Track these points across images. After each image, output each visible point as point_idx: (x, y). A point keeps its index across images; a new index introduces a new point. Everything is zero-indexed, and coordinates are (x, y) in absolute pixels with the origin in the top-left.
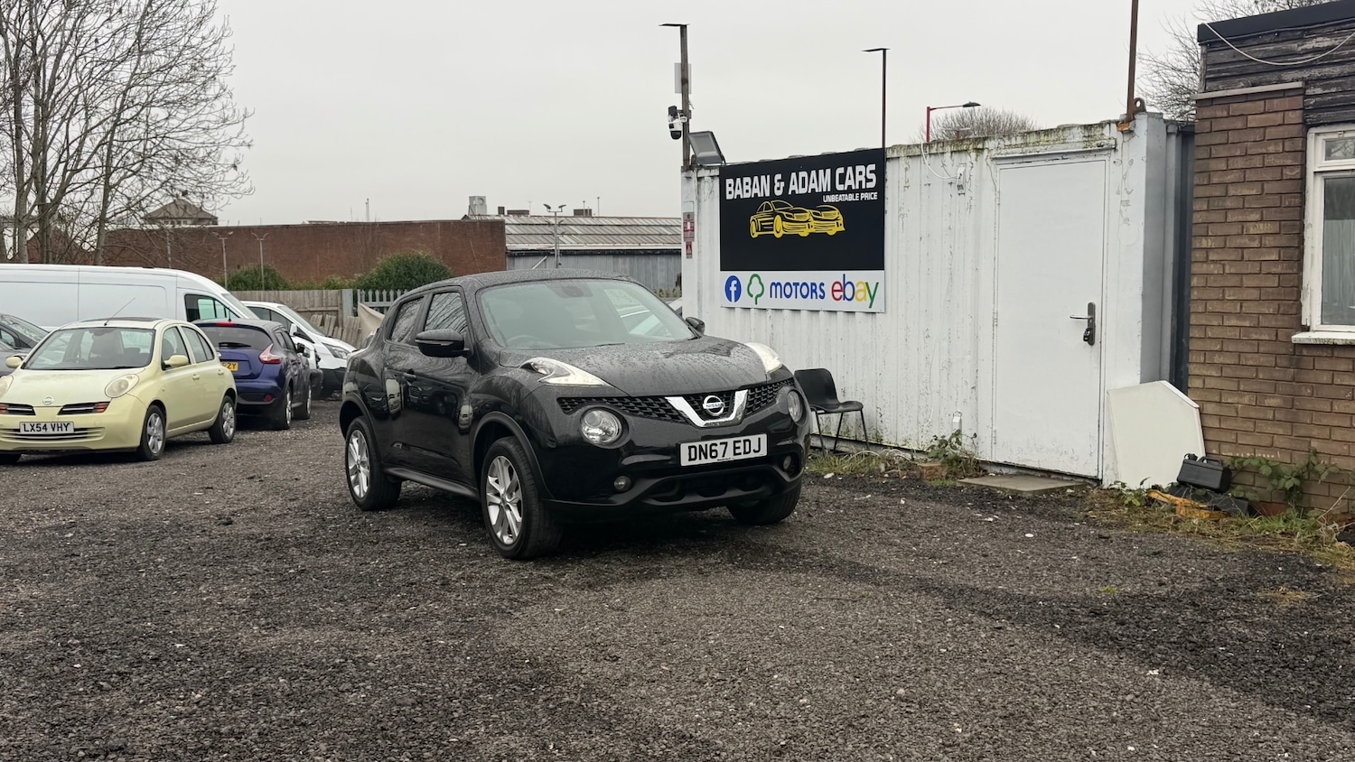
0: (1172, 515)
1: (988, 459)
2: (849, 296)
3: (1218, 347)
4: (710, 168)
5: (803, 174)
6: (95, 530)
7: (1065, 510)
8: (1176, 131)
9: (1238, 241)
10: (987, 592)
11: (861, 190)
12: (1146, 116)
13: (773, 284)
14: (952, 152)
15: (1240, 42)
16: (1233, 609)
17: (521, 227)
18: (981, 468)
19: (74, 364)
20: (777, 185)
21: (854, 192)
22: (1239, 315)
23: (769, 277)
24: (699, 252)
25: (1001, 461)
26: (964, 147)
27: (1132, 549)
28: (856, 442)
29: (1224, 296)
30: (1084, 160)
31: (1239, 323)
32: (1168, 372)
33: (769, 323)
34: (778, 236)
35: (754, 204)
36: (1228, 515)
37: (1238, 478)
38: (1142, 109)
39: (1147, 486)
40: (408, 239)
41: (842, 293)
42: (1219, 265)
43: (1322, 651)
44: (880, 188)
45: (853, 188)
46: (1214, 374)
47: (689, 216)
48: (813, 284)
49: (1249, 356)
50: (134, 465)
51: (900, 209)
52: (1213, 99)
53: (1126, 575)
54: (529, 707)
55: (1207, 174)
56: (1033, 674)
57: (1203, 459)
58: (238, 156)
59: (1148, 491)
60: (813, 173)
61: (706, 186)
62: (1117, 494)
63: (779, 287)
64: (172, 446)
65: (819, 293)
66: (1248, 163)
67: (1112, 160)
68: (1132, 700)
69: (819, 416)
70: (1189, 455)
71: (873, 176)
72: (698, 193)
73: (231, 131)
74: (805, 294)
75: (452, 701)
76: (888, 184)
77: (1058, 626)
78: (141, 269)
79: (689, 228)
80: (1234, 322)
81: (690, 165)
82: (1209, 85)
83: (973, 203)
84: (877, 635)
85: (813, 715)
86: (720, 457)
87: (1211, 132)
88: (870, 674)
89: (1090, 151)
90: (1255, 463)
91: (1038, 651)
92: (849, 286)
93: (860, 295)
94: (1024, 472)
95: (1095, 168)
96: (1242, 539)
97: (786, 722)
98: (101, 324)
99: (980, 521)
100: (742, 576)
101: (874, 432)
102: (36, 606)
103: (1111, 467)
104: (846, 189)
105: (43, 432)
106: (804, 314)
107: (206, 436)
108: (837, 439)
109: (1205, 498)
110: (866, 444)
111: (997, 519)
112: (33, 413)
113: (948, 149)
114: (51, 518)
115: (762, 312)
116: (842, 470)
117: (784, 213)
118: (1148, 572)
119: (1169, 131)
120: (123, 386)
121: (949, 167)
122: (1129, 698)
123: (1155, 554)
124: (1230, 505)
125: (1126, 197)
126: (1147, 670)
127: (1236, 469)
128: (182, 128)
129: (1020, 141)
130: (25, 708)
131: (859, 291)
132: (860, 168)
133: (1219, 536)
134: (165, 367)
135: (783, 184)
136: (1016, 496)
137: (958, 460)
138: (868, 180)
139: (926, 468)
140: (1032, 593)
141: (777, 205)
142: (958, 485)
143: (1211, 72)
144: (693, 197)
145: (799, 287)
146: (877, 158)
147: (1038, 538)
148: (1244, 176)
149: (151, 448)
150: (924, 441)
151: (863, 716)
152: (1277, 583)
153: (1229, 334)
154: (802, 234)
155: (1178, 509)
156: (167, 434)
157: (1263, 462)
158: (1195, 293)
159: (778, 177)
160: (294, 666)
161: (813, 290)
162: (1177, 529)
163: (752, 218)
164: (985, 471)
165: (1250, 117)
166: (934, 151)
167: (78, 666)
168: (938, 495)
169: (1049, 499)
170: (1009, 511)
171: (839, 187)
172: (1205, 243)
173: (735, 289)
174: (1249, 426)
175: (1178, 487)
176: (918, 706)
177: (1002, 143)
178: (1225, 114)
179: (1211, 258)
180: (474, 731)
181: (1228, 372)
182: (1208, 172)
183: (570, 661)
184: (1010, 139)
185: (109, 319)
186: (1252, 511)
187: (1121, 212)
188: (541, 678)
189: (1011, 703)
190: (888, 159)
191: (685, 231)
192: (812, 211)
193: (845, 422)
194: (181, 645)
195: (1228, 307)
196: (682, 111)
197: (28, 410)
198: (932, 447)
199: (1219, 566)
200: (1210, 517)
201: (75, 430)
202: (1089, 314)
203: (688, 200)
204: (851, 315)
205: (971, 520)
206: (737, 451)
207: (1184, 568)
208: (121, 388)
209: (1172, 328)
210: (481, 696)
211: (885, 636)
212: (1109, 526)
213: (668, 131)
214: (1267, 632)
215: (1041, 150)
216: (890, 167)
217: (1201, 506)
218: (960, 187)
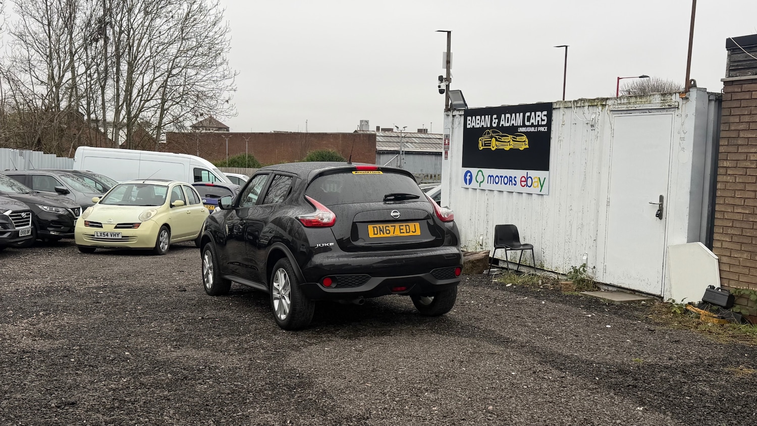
0: (697, 320)
1: (601, 281)
2: (529, 185)
3: (731, 224)
4: (459, 110)
5: (508, 115)
6: (115, 290)
7: (636, 313)
8: (715, 99)
9: (744, 164)
10: (567, 357)
11: (538, 126)
12: (696, 90)
13: (489, 176)
14: (589, 106)
15: (749, 49)
16: (705, 376)
17: (385, 138)
18: (596, 286)
19: (126, 202)
20: (494, 121)
21: (535, 126)
22: (743, 206)
23: (487, 172)
24: (452, 157)
25: (608, 283)
26: (596, 104)
27: (665, 338)
28: (530, 267)
29: (735, 195)
30: (661, 113)
31: (743, 211)
32: (705, 237)
33: (486, 198)
34: (493, 149)
35: (481, 131)
36: (730, 322)
37: (739, 301)
38: (695, 86)
39: (686, 302)
40: (325, 142)
41: (526, 183)
42: (733, 177)
43: (747, 404)
44: (549, 125)
45: (534, 124)
46: (728, 240)
47: (447, 136)
48: (510, 177)
49: (748, 230)
50: (151, 257)
51: (559, 137)
52: (733, 81)
53: (653, 352)
54: (289, 400)
55: (728, 124)
56: (570, 404)
57: (718, 288)
58: (230, 96)
59: (686, 305)
60: (513, 115)
61: (457, 120)
62: (669, 306)
63: (492, 178)
64: (173, 248)
65: (514, 182)
66: (751, 118)
67: (676, 114)
68: (620, 423)
69: (507, 251)
70: (710, 286)
71: (545, 118)
72: (453, 124)
73: (228, 82)
74: (506, 182)
75: (249, 393)
76: (553, 123)
77: (598, 379)
78: (172, 154)
79: (447, 143)
80: (740, 211)
81: (449, 108)
82: (732, 73)
83: (599, 135)
84: (492, 376)
85: (436, 416)
87: (731, 100)
88: (478, 397)
89: (664, 109)
90: (747, 293)
91: (579, 391)
92: (530, 179)
93: (535, 184)
94: (621, 290)
95: (665, 118)
96: (732, 337)
97: (420, 419)
98: (141, 182)
99: (583, 316)
100: (434, 337)
101: (540, 262)
102: (67, 328)
103: (669, 290)
104: (530, 124)
105: (106, 237)
106: (505, 193)
107: (193, 243)
108: (519, 265)
109: (717, 311)
110: (534, 268)
111: (593, 316)
112: (101, 227)
113: (587, 104)
114: (97, 282)
115: (483, 191)
116: (517, 283)
117: (497, 137)
118: (667, 351)
119: (710, 99)
120: (148, 215)
121: (587, 115)
122: (618, 421)
123: (676, 341)
124: (730, 317)
125: (683, 135)
126: (637, 407)
127: (737, 296)
128: (203, 80)
129: (626, 101)
130: (38, 380)
131: (535, 182)
132: (538, 113)
133: (719, 334)
134: (172, 206)
135: (497, 120)
136: (611, 303)
137: (583, 280)
138: (543, 120)
139: (564, 284)
140: (592, 359)
141: (494, 132)
142: (580, 295)
143: (733, 66)
144: (450, 125)
145: (503, 179)
146: (548, 108)
147: (613, 329)
148: (749, 126)
149: (161, 248)
150: (567, 269)
151: (463, 420)
152: (740, 363)
153: (737, 217)
154: (506, 149)
155: (701, 316)
156: (170, 241)
157: (753, 293)
158: (719, 192)
159: (495, 116)
160: (178, 368)
161: (510, 180)
162: (697, 328)
163: (480, 139)
164: (598, 288)
165: (753, 92)
166: (579, 105)
167: (73, 360)
168: (565, 300)
169: (629, 307)
170: (603, 311)
171: (527, 123)
172: (725, 164)
173: (469, 178)
174: (746, 271)
175: (703, 304)
176: (496, 417)
177: (616, 102)
178: (740, 90)
179: (728, 173)
180: (253, 410)
181: (735, 239)
182: (729, 123)
183: (321, 377)
184: (620, 100)
185: (146, 180)
186: (743, 320)
187: (680, 143)
188: (301, 385)
189: (550, 419)
190: (554, 109)
191: (445, 144)
192: (512, 136)
193: (524, 255)
194: (128, 353)
195: (737, 202)
196: (446, 79)
197: (99, 225)
198: (571, 272)
199: (710, 351)
200: (718, 323)
201: (123, 237)
202: (660, 202)
203: (447, 127)
204: (530, 196)
205: (579, 316)
207: (689, 351)
208: (148, 216)
209: (709, 211)
210: (266, 392)
211: (497, 376)
212: (657, 324)
213: (438, 89)
214: (720, 391)
215: (637, 106)
216: (555, 113)
217: (714, 316)
218: (592, 126)
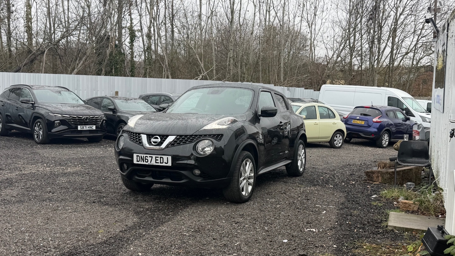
13: (437, 95)
33: (436, 116)
86: (149, 162)
139: (403, 202)
206: (157, 161)
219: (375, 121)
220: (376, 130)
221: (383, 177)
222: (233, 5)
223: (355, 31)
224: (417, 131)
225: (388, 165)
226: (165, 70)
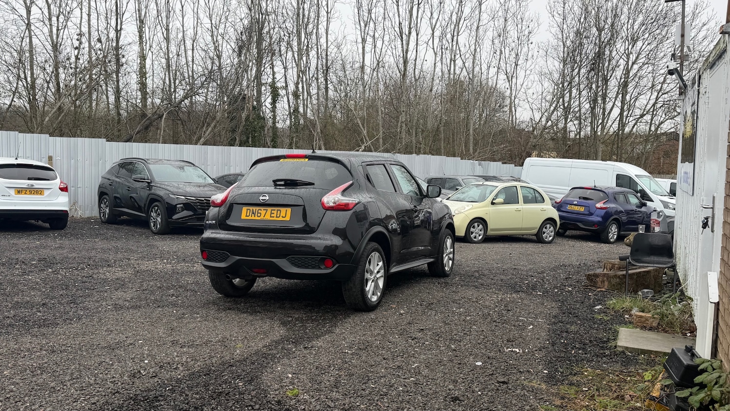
14: (707, 67)
51: (699, 116)
116: (619, 307)
134: (493, 203)
149: (473, 238)
156: (487, 233)
190: (701, 76)
202: (713, 204)
204: (689, 197)
219: (599, 207)
220: (600, 219)
221: (610, 282)
222: (407, 53)
223: (571, 85)
224: (656, 220)
225: (617, 266)
226: (316, 139)
